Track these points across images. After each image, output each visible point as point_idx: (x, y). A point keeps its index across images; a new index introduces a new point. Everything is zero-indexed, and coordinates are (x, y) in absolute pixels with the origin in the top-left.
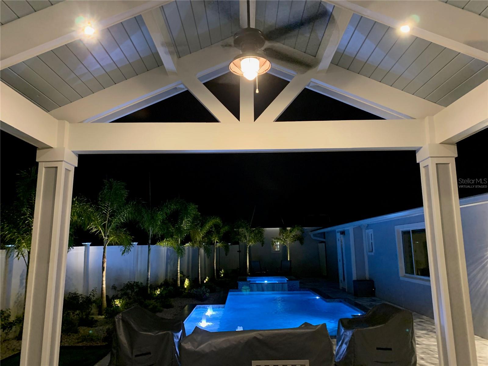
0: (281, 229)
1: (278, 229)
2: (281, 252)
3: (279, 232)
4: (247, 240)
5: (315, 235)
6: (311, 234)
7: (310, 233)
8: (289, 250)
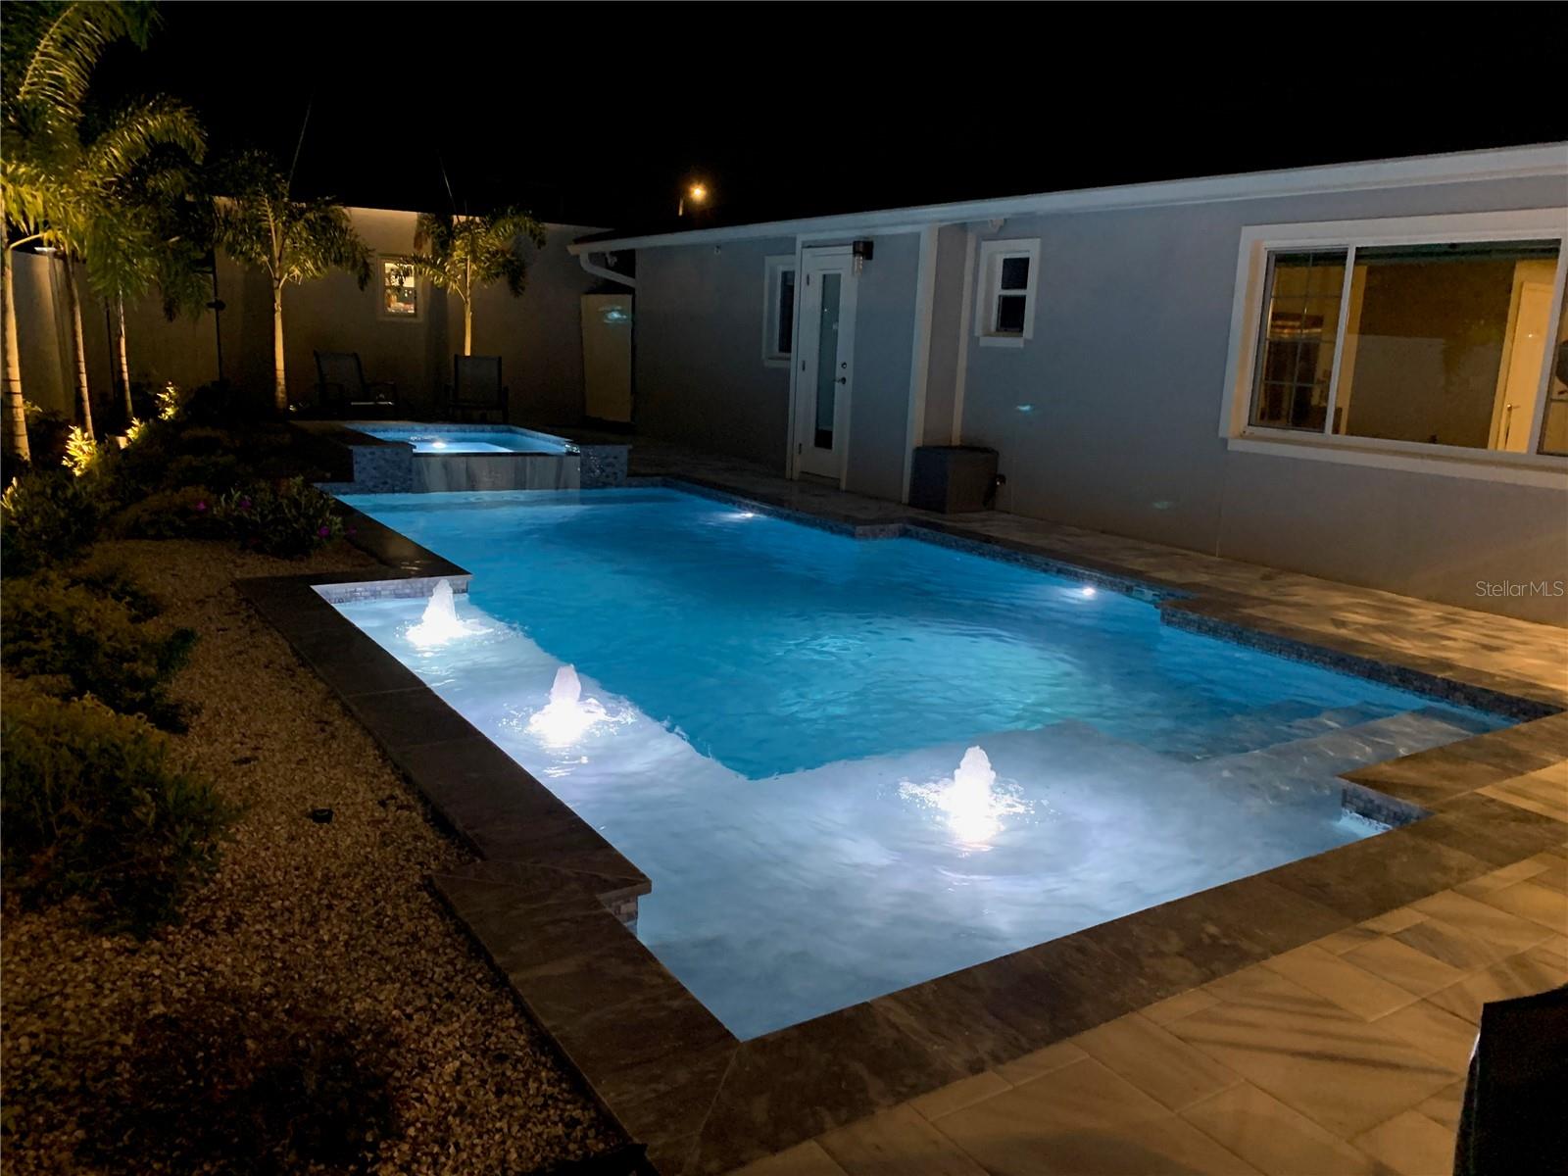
0: (426, 218)
1: (412, 216)
2: (421, 319)
3: (413, 234)
4: (272, 255)
5: (597, 258)
6: (582, 251)
7: (573, 249)
8: (469, 314)
